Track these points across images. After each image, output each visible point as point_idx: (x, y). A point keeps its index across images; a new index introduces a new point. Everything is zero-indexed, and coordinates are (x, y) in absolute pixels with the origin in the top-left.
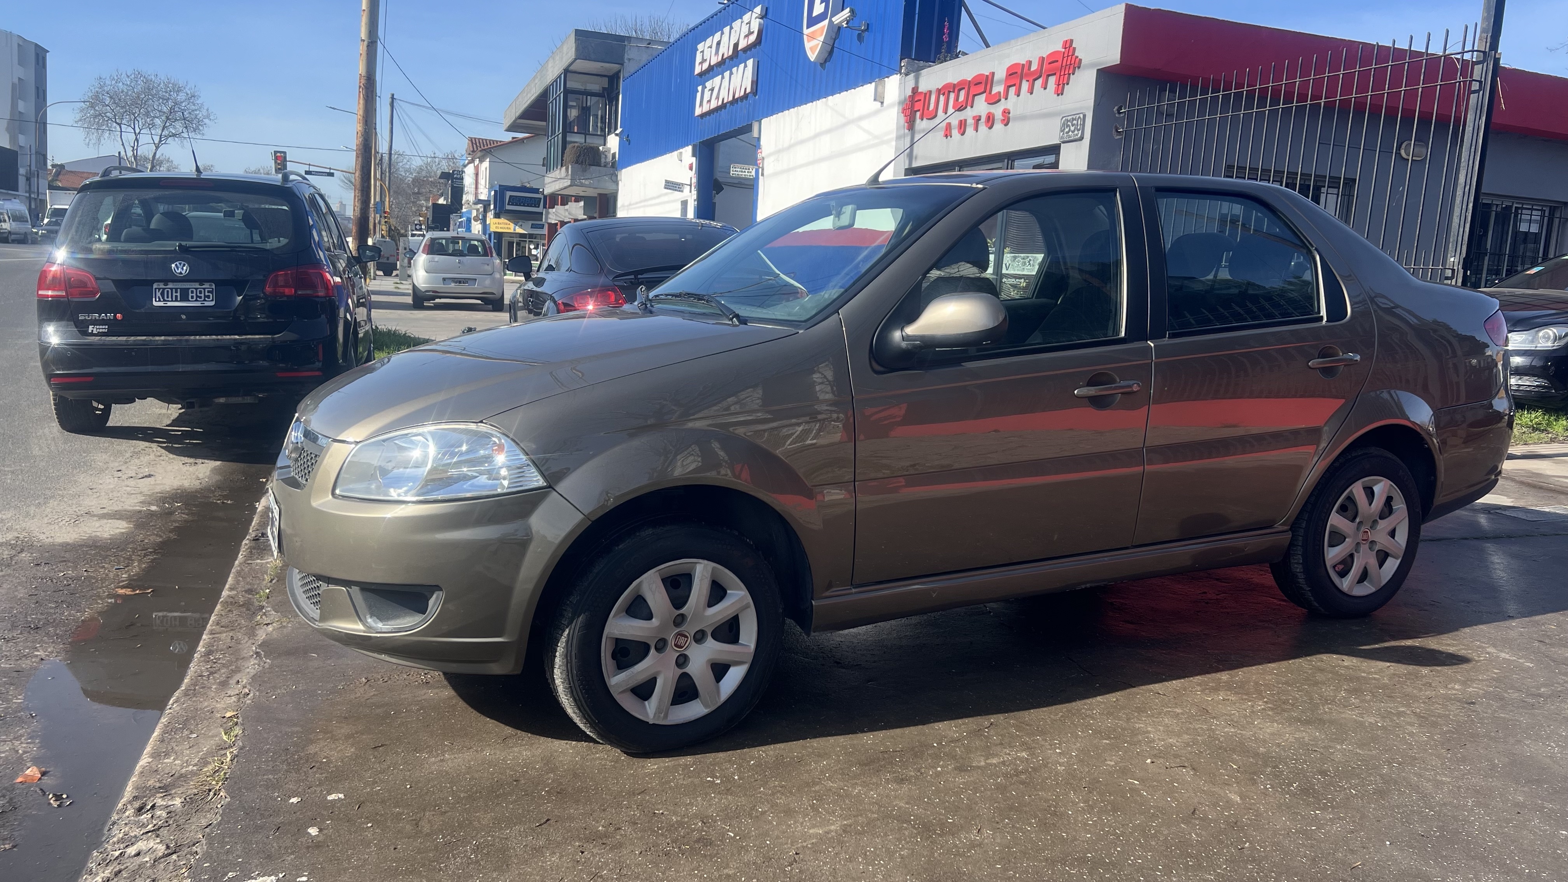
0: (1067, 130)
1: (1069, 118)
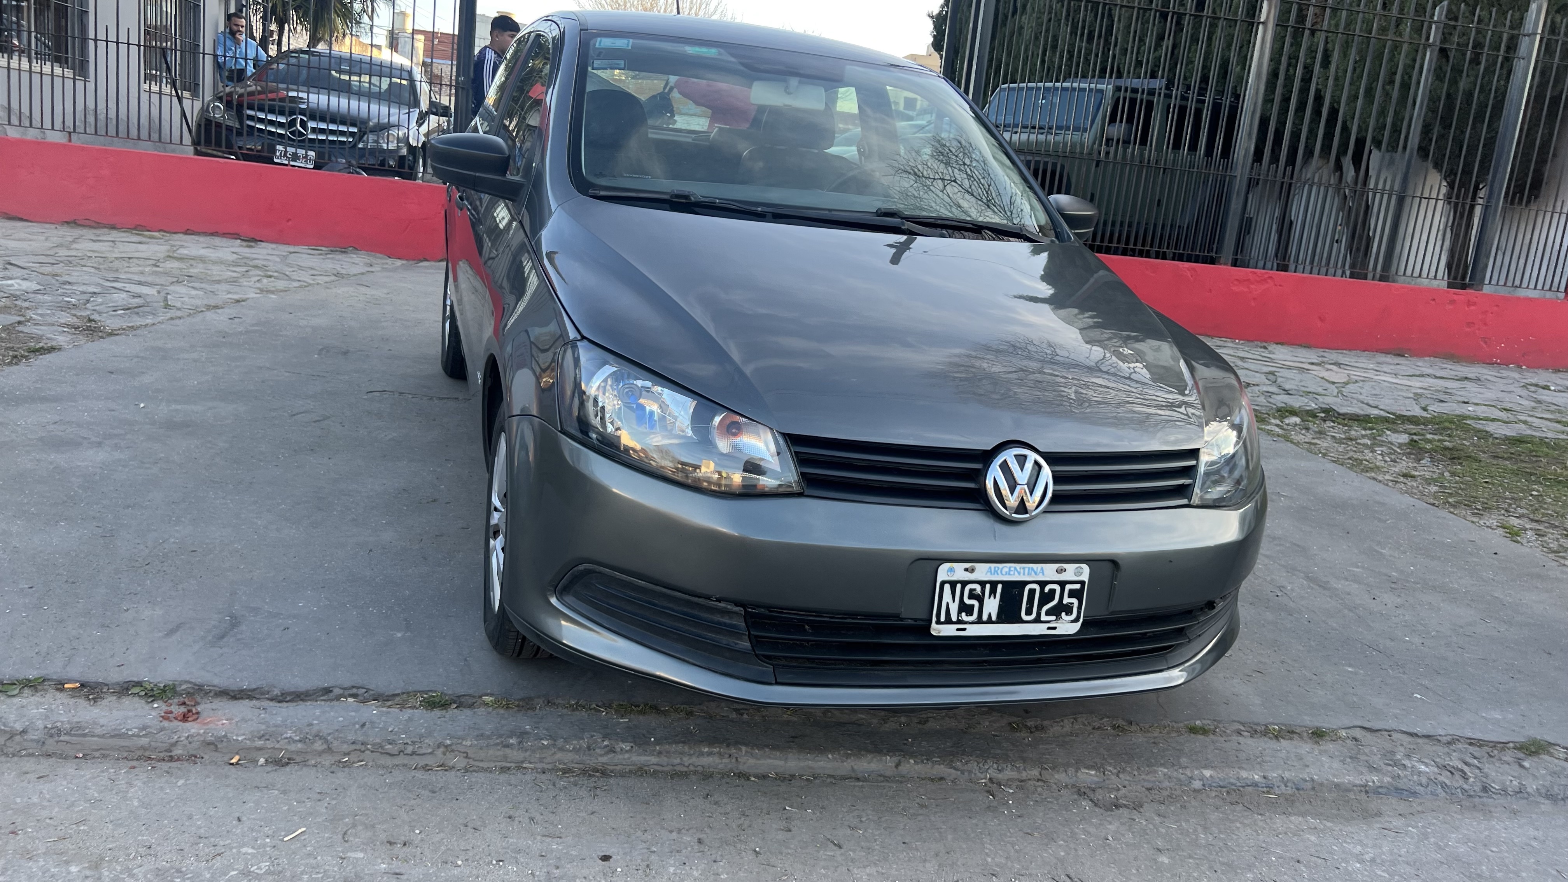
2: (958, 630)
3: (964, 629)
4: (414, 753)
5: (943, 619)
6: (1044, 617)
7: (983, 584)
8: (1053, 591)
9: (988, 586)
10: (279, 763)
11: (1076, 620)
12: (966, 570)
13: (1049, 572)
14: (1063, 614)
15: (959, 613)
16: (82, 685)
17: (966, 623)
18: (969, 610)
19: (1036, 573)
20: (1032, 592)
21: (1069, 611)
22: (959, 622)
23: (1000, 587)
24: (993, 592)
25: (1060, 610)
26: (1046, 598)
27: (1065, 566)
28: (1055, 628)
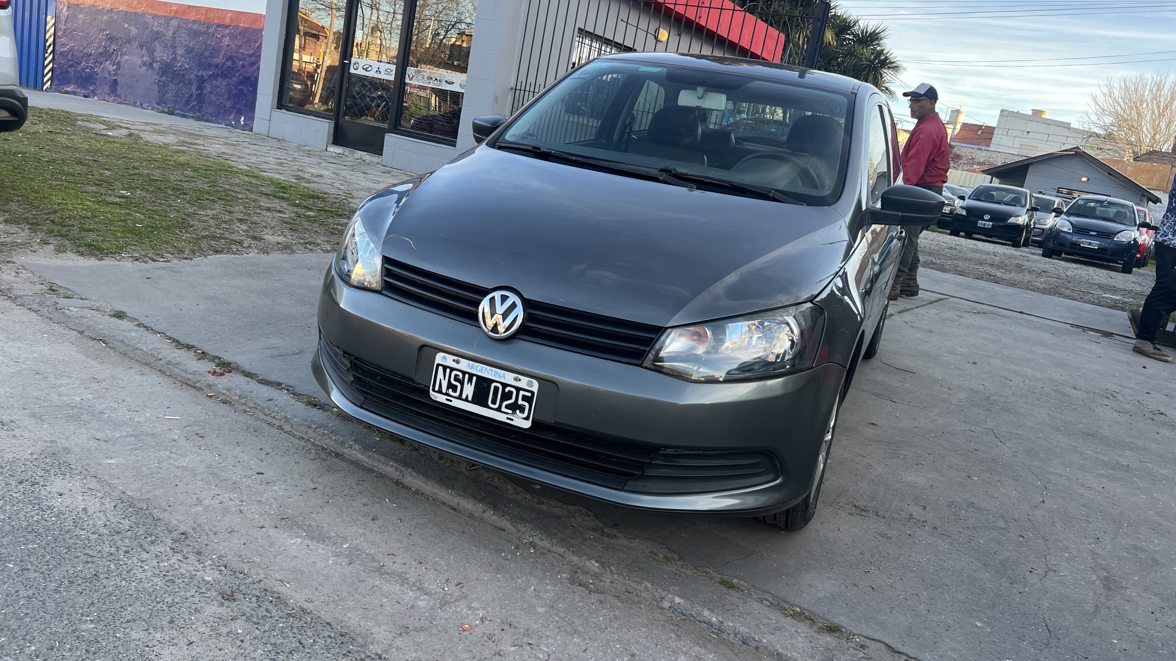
2: (447, 399)
3: (451, 401)
4: (274, 417)
5: (437, 389)
6: (503, 409)
7: (464, 373)
8: (511, 393)
9: (467, 376)
10: (224, 402)
11: (527, 419)
12: (454, 360)
13: (509, 378)
14: (518, 411)
15: (448, 388)
16: (203, 353)
17: (451, 396)
18: (454, 388)
19: (499, 376)
20: (496, 388)
21: (522, 410)
22: (446, 394)
23: (475, 378)
24: (470, 380)
25: (515, 407)
26: (507, 396)
27: (520, 377)
28: (512, 420)
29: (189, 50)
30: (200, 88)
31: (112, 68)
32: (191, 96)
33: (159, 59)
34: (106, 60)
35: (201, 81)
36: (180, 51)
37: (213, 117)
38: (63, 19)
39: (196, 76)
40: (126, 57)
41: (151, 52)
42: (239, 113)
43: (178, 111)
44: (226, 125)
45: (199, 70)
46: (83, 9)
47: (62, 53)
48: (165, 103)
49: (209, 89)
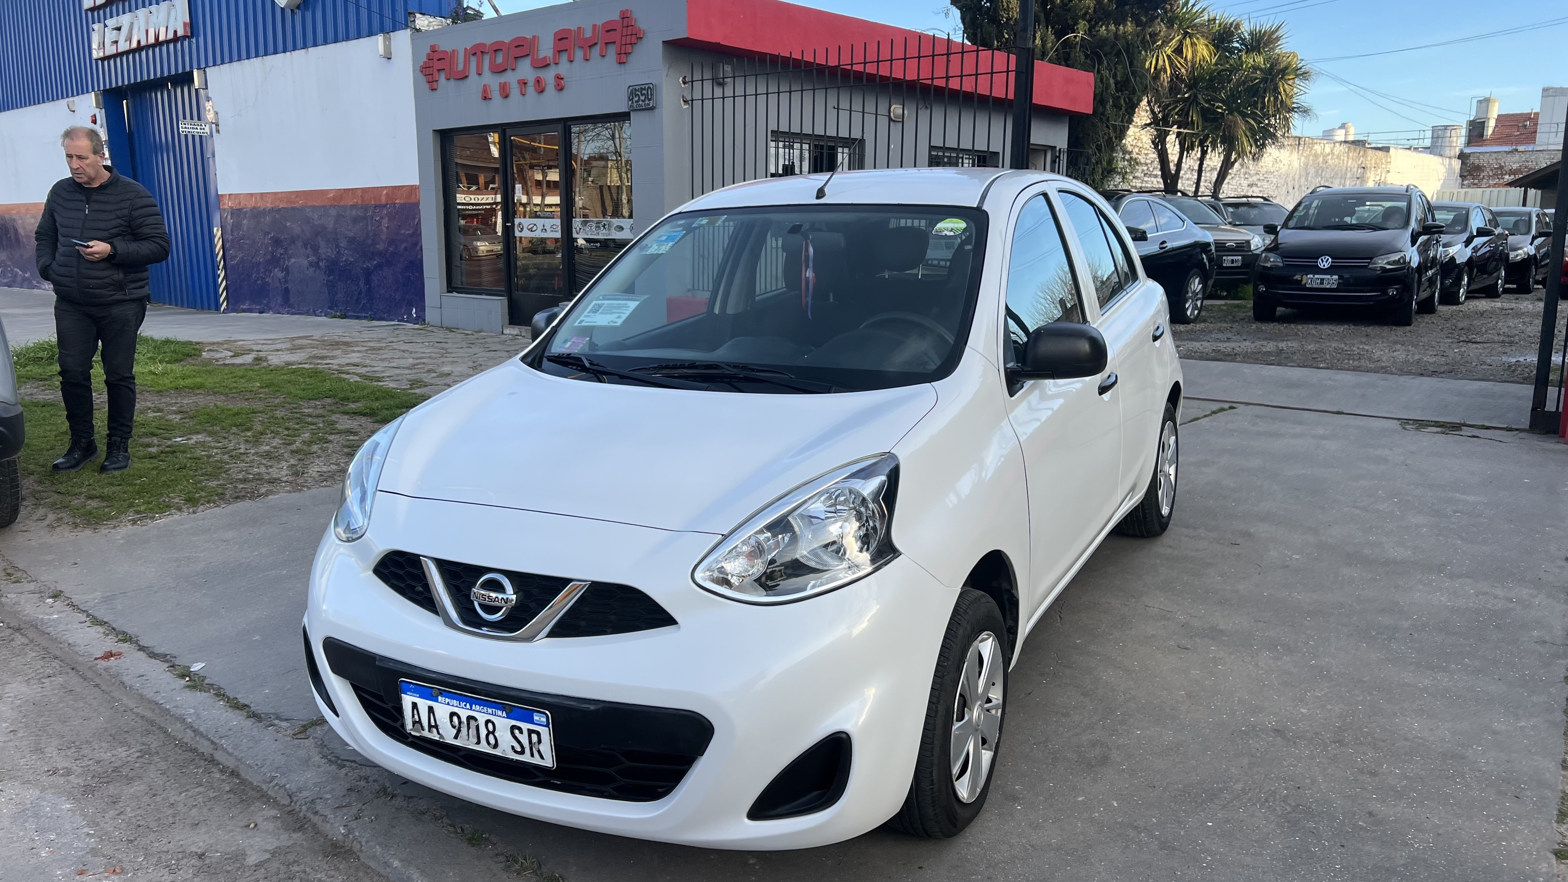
0: (637, 99)
1: (637, 88)
29: (352, 241)
30: (368, 282)
31: (281, 275)
32: (360, 293)
33: (324, 256)
34: (275, 268)
35: (368, 273)
36: (343, 244)
37: (384, 314)
38: (229, 228)
39: (362, 269)
40: (293, 260)
41: (315, 249)
42: (410, 305)
43: (350, 314)
44: (398, 321)
45: (364, 262)
46: (246, 213)
47: (233, 266)
48: (337, 306)
49: (376, 281)
